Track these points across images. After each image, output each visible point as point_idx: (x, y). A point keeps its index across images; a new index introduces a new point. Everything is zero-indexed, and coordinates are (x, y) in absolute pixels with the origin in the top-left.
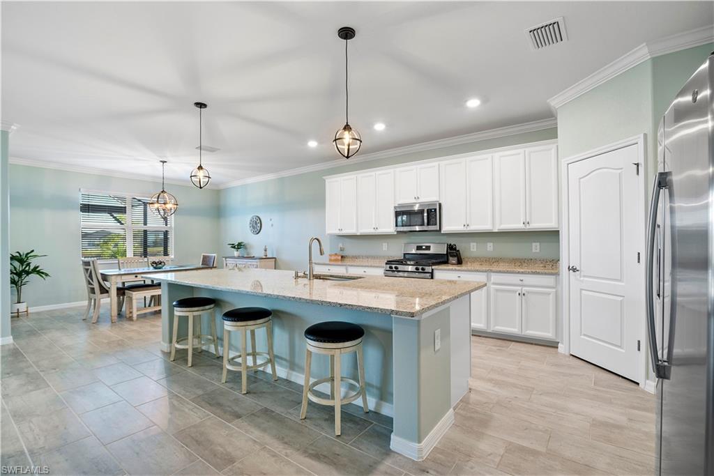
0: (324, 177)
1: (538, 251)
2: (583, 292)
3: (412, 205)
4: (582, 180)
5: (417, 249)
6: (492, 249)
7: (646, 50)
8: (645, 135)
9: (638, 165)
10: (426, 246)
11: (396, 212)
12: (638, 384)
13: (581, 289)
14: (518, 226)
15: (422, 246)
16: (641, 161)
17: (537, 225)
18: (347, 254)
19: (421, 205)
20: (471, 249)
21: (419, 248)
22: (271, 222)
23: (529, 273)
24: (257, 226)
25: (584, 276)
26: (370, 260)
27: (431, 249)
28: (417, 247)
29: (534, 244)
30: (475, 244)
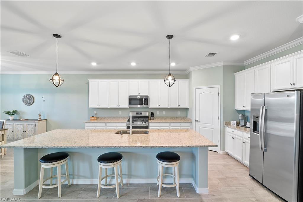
0: (88, 79)
1: (179, 114)
2: (200, 128)
3: (136, 96)
4: (200, 94)
5: (136, 114)
6: (164, 114)
7: (222, 63)
8: (221, 85)
9: (219, 93)
10: (140, 113)
11: (130, 99)
12: (218, 152)
13: (200, 127)
14: (176, 106)
15: (138, 113)
16: (220, 92)
17: (182, 106)
18: (99, 117)
19: (140, 97)
20: (157, 114)
21: (137, 113)
22: (43, 99)
23: (183, 122)
24: (29, 100)
25: (201, 123)
26: (112, 119)
27: (142, 114)
28: (136, 113)
29: (178, 112)
30: (159, 112)
